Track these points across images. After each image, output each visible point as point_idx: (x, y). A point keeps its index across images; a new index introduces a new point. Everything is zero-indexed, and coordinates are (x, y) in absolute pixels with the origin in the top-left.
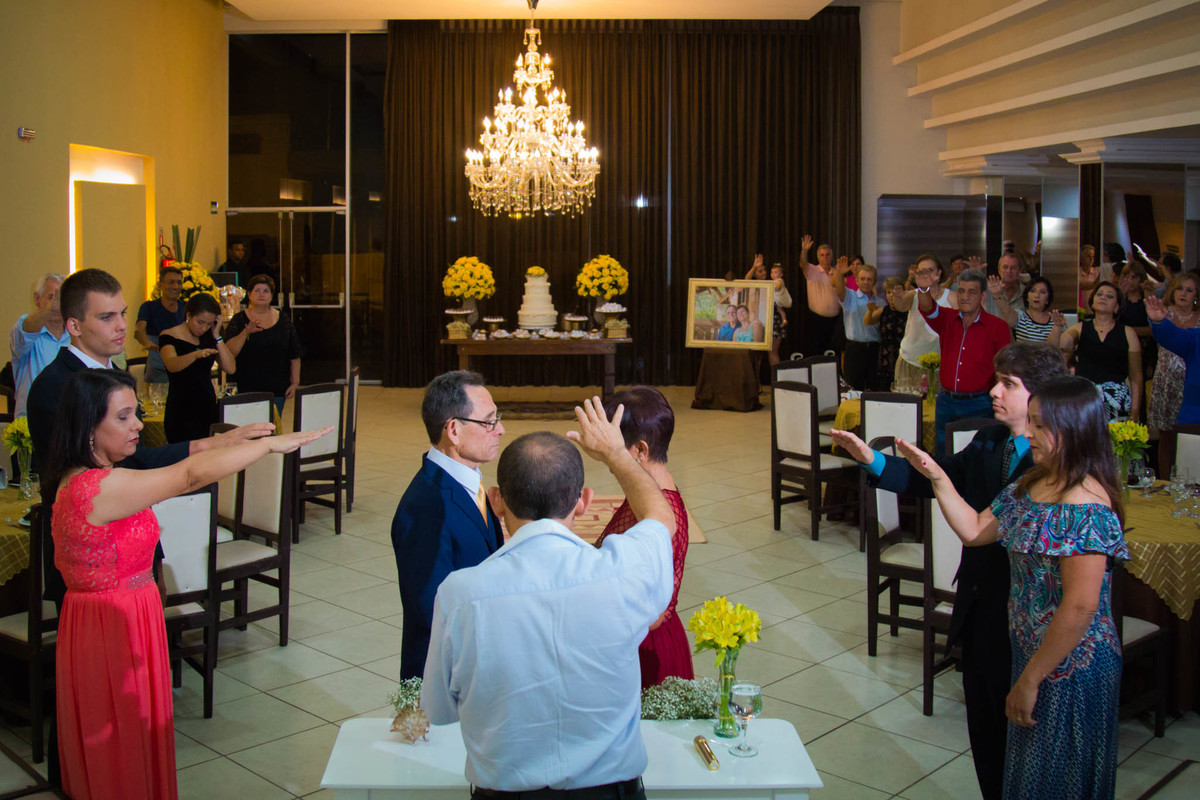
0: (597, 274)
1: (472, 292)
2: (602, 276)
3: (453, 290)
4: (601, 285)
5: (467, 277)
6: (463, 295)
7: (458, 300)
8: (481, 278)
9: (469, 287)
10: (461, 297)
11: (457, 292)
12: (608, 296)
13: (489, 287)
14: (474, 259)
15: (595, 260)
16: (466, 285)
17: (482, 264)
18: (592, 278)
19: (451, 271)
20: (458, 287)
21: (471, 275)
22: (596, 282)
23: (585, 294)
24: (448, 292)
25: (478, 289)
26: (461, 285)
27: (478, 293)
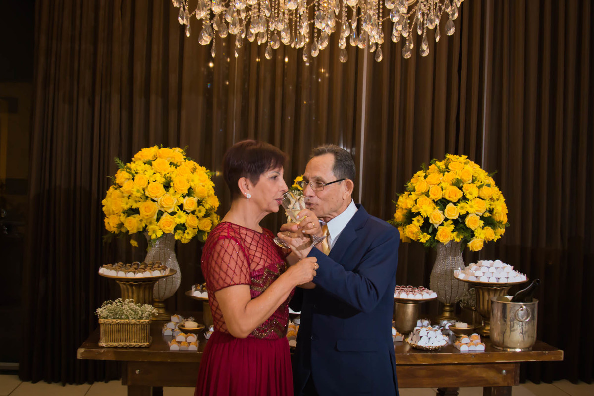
0: (453, 194)
1: (167, 224)
2: (464, 199)
3: (123, 218)
4: (463, 217)
5: (156, 190)
6: (145, 229)
7: (134, 243)
8: (190, 192)
9: (161, 214)
10: (142, 235)
11: (132, 225)
12: (476, 245)
13: (207, 215)
14: (177, 153)
15: (441, 164)
16: (156, 208)
17: (192, 164)
18: (442, 203)
19: (121, 176)
20: (136, 211)
21: (167, 186)
22: (453, 212)
23: (424, 238)
24: (111, 224)
25: (182, 218)
26: (141, 206)
27: (182, 227)
